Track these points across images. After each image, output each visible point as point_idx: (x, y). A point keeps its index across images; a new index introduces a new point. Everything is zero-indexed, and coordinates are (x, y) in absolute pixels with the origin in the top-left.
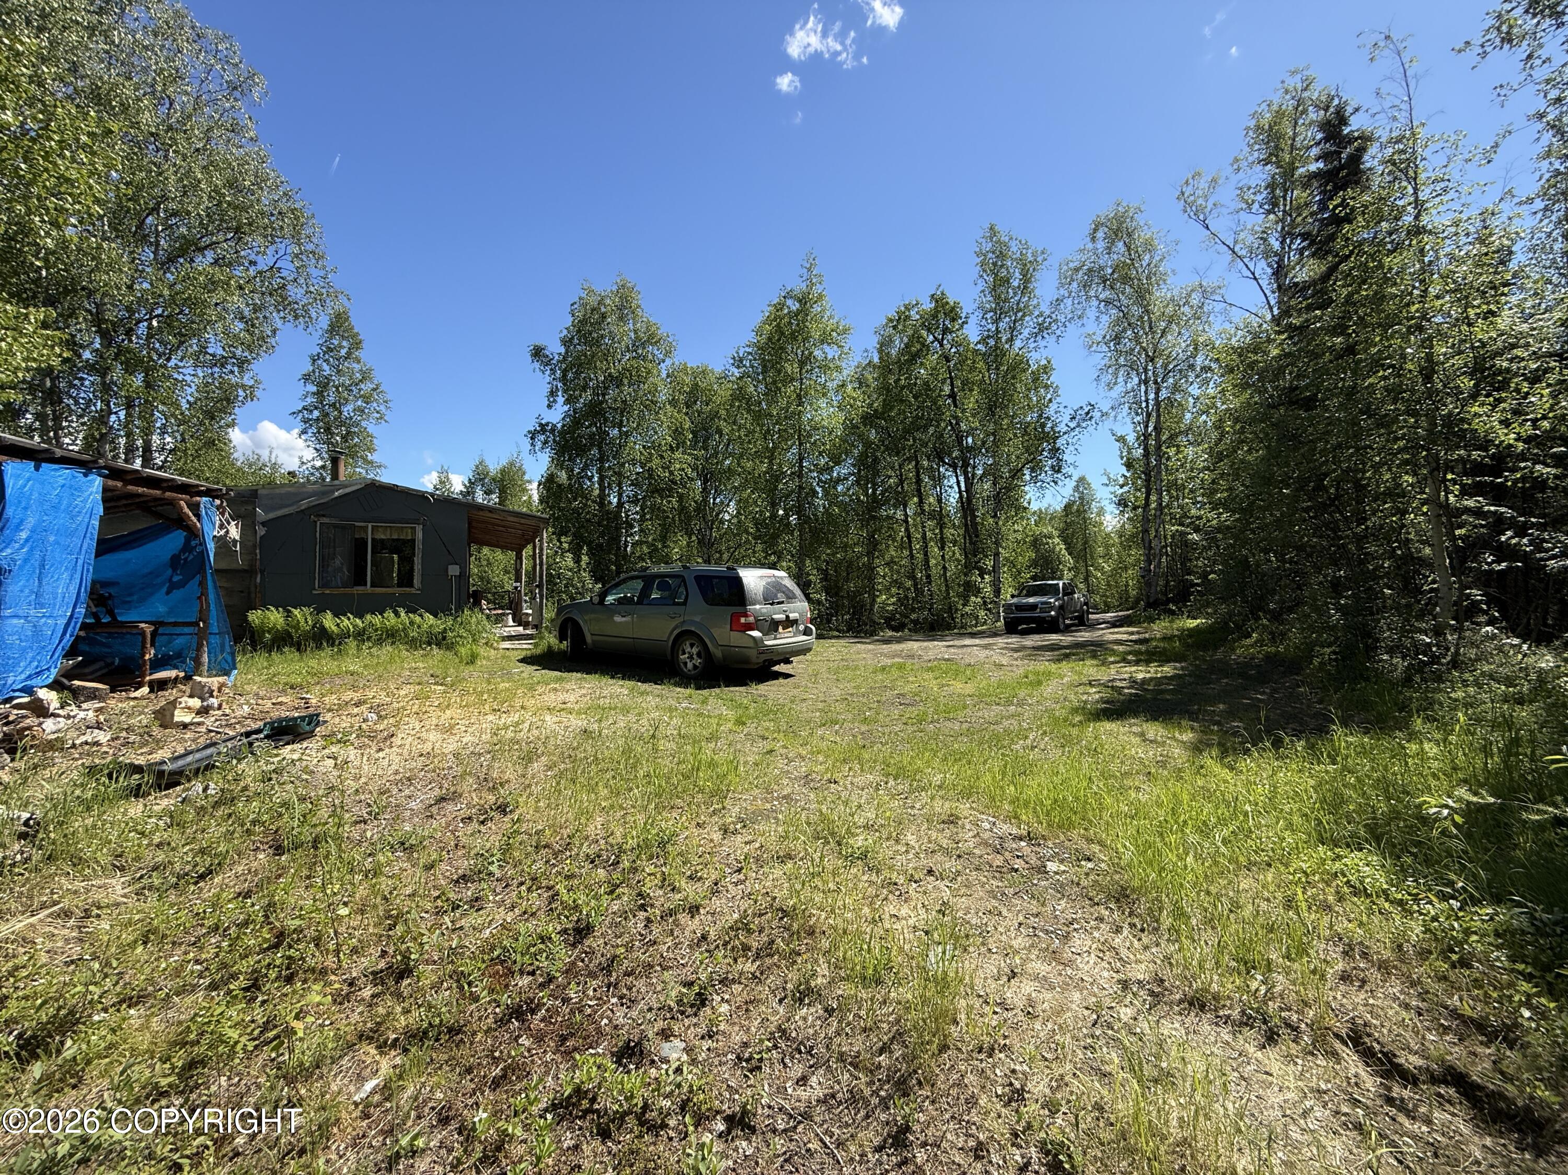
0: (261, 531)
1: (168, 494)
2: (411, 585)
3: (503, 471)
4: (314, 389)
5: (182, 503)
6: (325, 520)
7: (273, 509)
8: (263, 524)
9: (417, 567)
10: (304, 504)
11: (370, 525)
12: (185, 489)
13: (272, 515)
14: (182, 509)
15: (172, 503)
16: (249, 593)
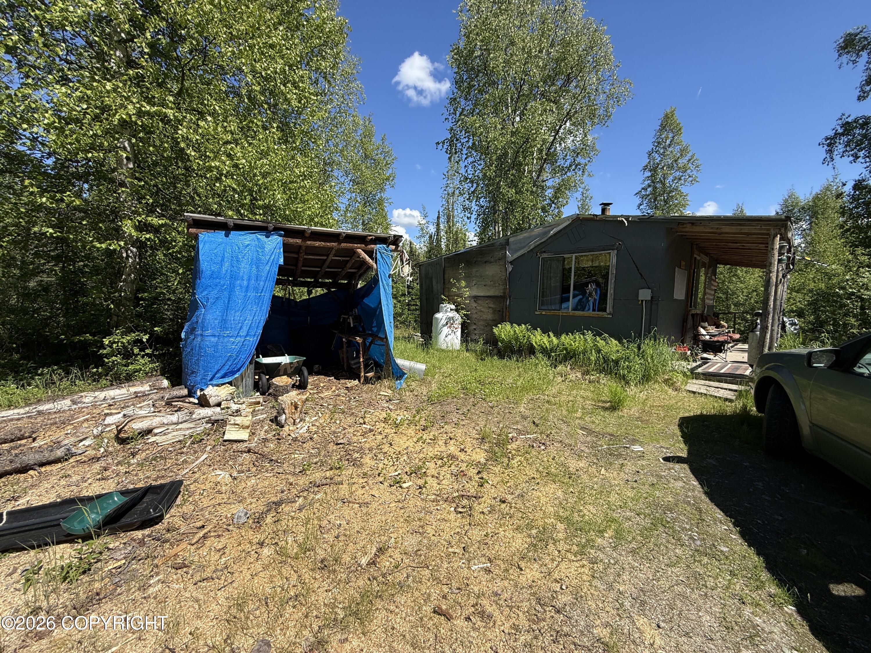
0: (510, 268)
1: (343, 245)
2: (605, 310)
3: (816, 198)
4: (649, 174)
5: (360, 251)
6: (545, 255)
7: (516, 251)
8: (511, 263)
9: (610, 291)
10: (532, 245)
11: (574, 256)
12: (361, 239)
13: (515, 256)
14: (359, 256)
15: (353, 253)
16: (503, 312)
